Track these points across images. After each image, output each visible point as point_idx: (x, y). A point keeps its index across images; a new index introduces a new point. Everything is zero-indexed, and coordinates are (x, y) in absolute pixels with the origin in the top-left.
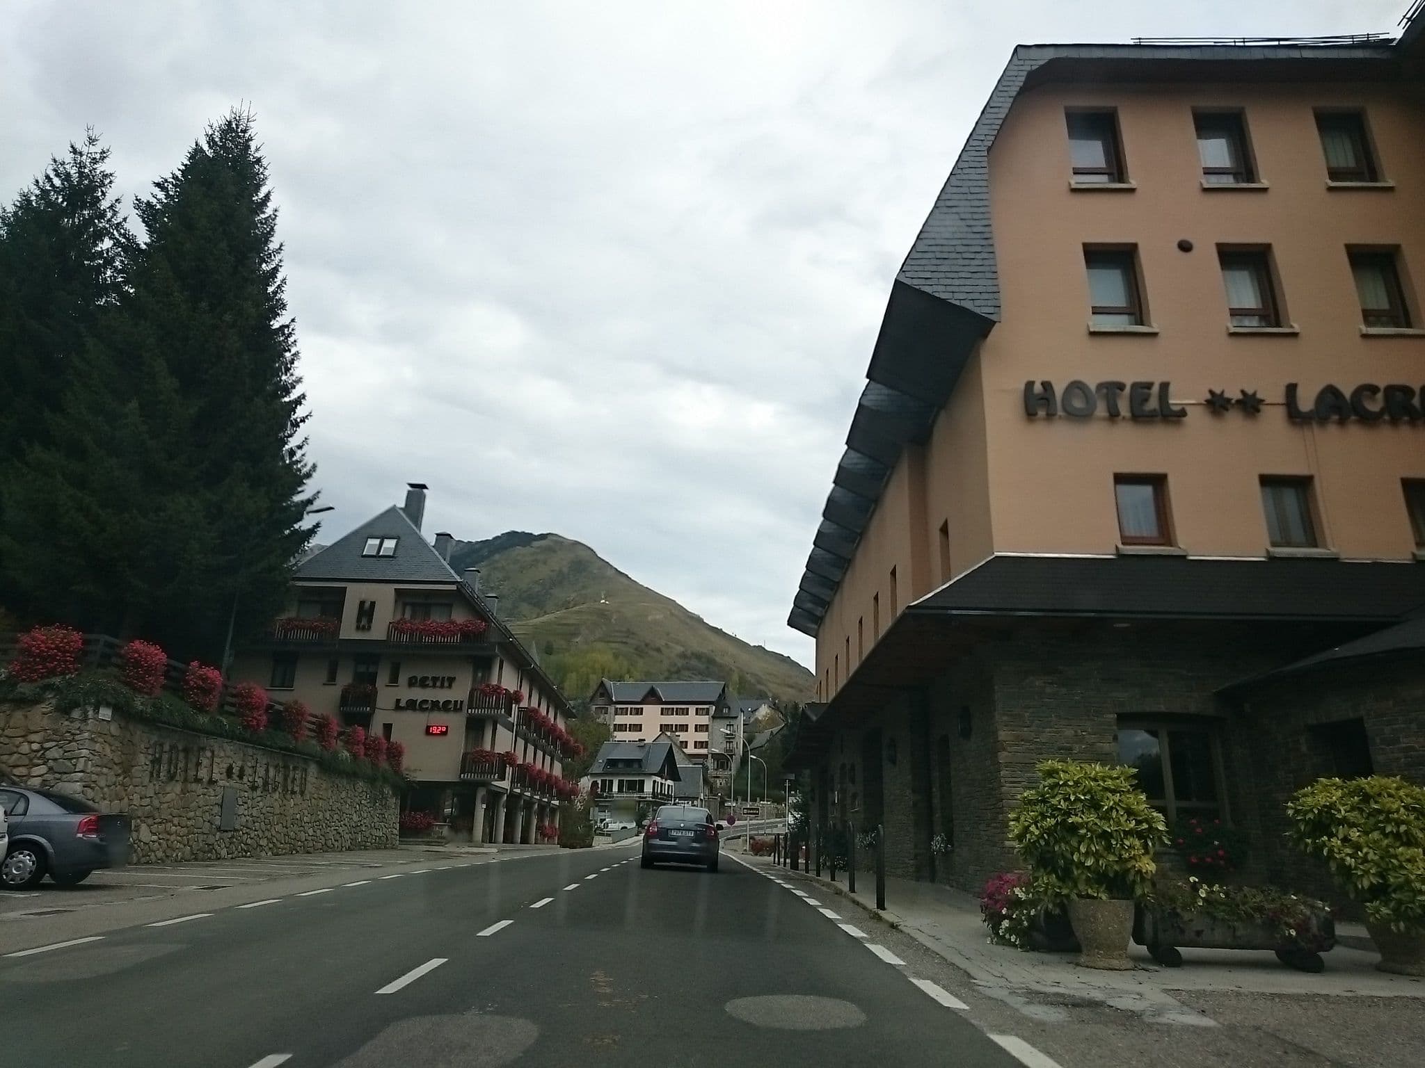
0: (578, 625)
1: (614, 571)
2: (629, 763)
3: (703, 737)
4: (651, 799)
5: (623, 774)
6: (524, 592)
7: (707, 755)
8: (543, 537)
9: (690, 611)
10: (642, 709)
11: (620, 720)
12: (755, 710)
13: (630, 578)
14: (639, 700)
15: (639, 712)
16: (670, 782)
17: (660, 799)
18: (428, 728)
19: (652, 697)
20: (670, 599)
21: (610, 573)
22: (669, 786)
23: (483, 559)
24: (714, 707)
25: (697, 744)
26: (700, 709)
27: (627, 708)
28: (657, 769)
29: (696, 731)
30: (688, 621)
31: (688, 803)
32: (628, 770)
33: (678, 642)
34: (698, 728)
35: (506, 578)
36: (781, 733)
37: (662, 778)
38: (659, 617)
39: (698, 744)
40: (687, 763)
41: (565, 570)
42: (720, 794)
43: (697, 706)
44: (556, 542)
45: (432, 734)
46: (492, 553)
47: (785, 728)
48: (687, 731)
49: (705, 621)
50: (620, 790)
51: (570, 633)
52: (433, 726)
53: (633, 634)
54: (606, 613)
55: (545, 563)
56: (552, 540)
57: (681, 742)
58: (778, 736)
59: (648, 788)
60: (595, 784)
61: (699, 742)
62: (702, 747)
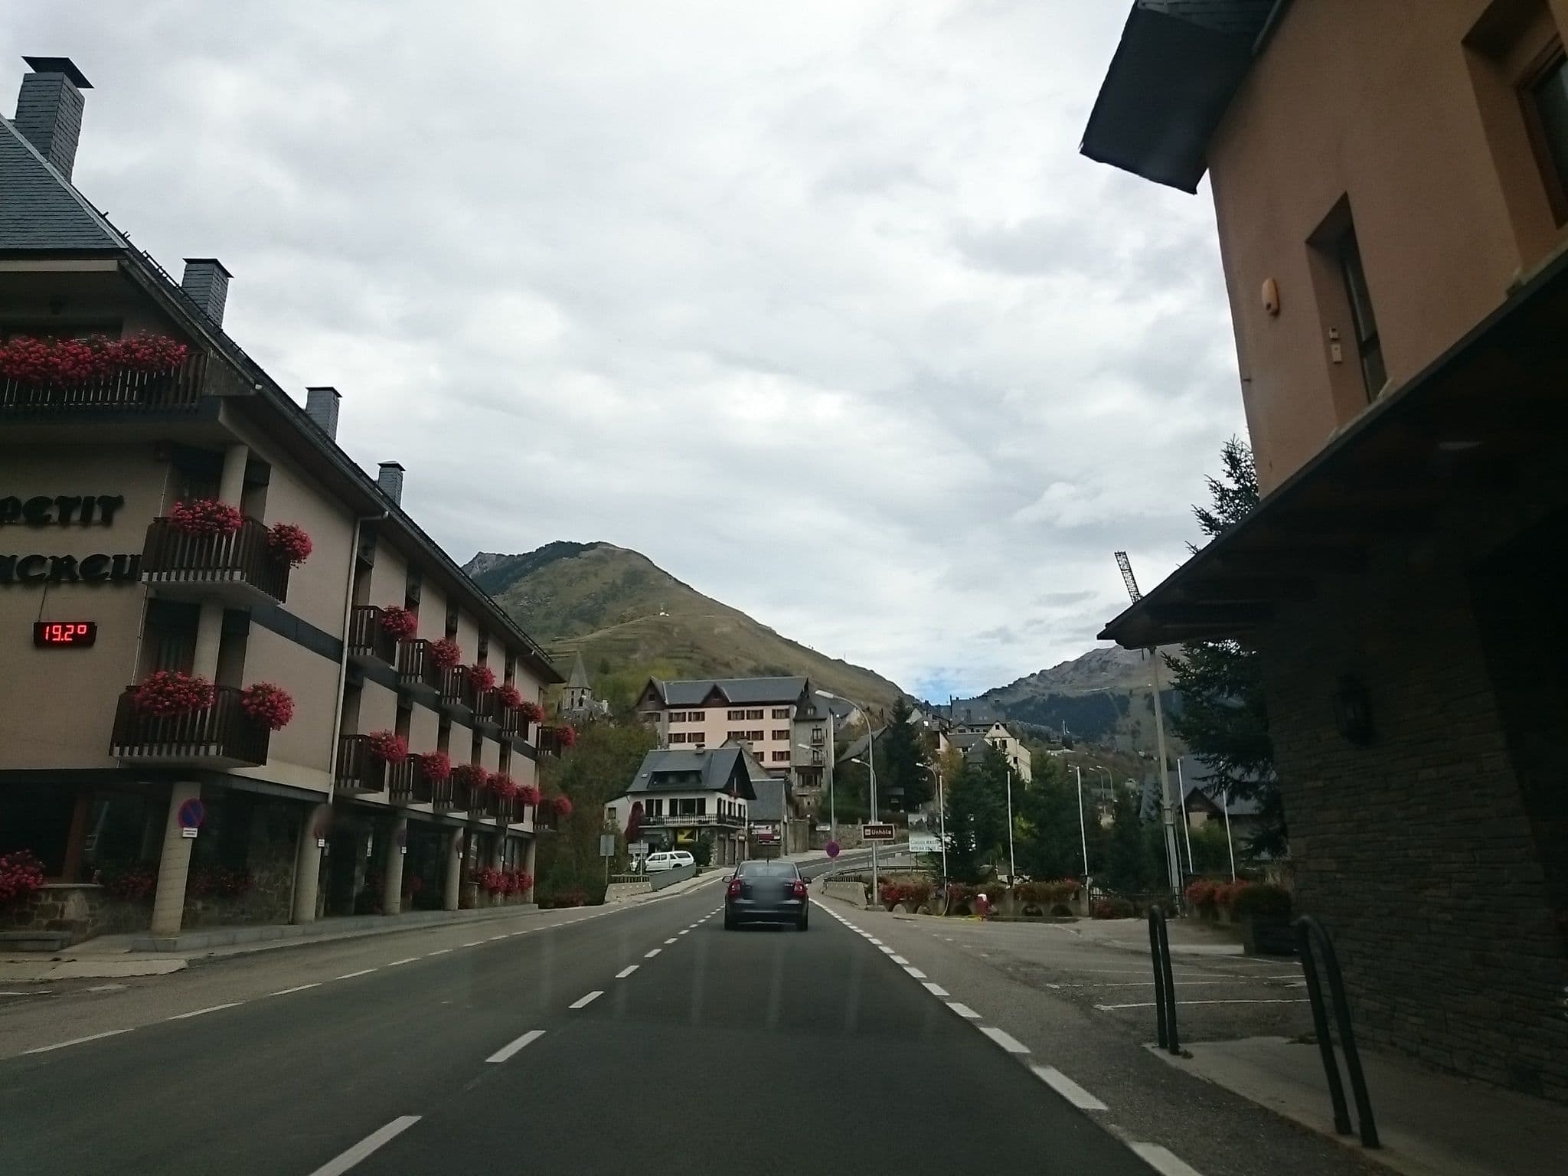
0: (635, 640)
1: (673, 581)
2: (683, 776)
3: (783, 746)
4: (715, 824)
5: (676, 792)
6: (575, 607)
7: (790, 769)
8: (592, 546)
9: (760, 623)
10: (703, 713)
11: (676, 728)
12: (846, 716)
13: (692, 589)
14: (699, 702)
15: (700, 717)
16: (741, 801)
17: (729, 823)
18: (39, 627)
19: (715, 697)
20: (737, 611)
21: (669, 583)
22: (740, 806)
23: (527, 572)
24: (795, 708)
25: (776, 756)
26: (778, 710)
27: (685, 713)
28: (722, 784)
29: (774, 738)
30: (759, 633)
31: (767, 828)
32: (683, 785)
33: (749, 656)
34: (777, 735)
35: (554, 593)
36: (882, 736)
37: (730, 795)
38: (727, 629)
39: (778, 756)
40: (763, 776)
41: (619, 582)
42: (809, 816)
43: (774, 707)
44: (606, 551)
45: (51, 645)
46: (536, 566)
47: (888, 731)
48: (762, 739)
49: (778, 633)
50: (673, 813)
51: (628, 649)
52: (51, 625)
53: (698, 648)
54: (667, 626)
55: (596, 575)
56: (603, 550)
57: (754, 753)
58: (880, 740)
59: (711, 808)
60: (637, 806)
61: (779, 752)
62: (782, 759)
